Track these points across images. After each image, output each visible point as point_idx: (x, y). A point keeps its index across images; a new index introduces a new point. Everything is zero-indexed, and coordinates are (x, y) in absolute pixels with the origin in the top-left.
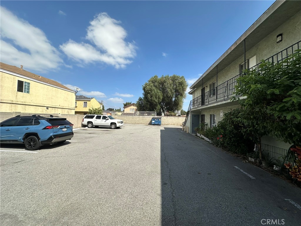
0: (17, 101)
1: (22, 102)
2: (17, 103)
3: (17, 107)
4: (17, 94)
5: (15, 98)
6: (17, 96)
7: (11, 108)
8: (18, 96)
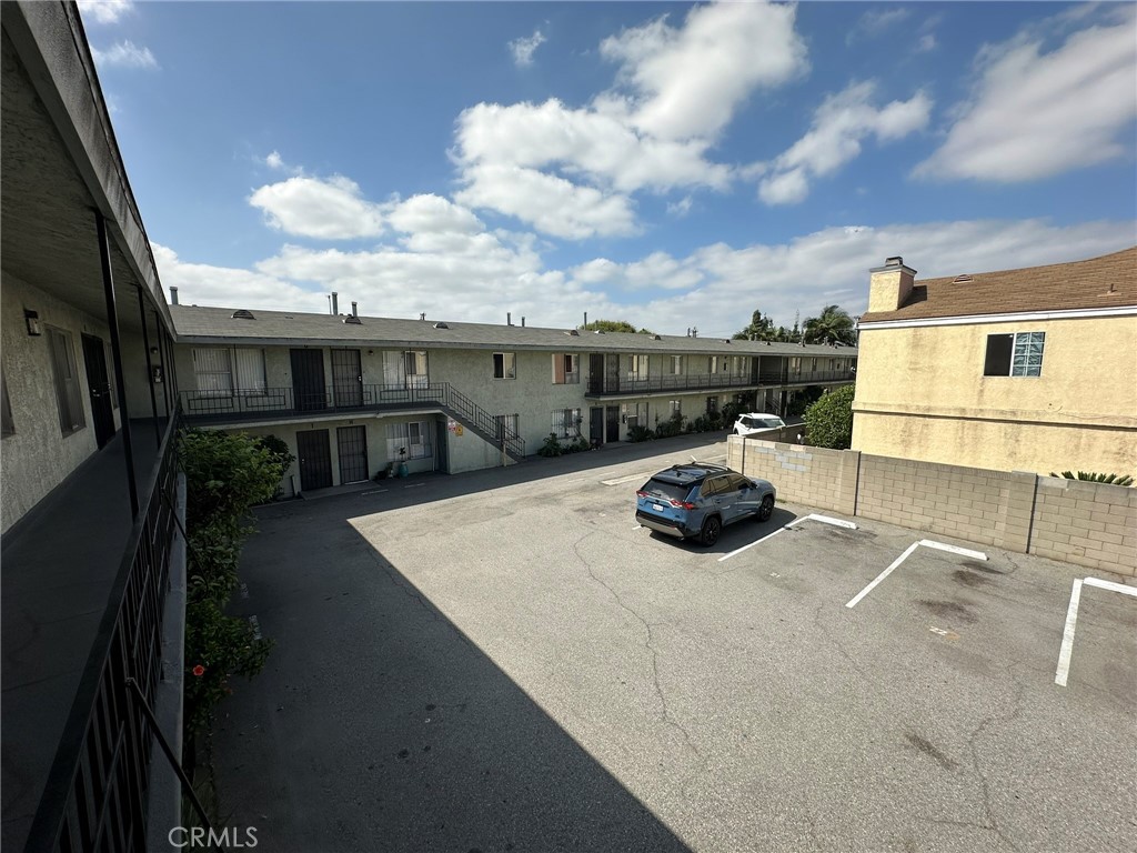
0: (981, 410)
1: (1002, 412)
2: (979, 417)
3: (982, 430)
4: (982, 384)
5: (975, 401)
6: (982, 391)
7: (960, 432)
8: (986, 391)
